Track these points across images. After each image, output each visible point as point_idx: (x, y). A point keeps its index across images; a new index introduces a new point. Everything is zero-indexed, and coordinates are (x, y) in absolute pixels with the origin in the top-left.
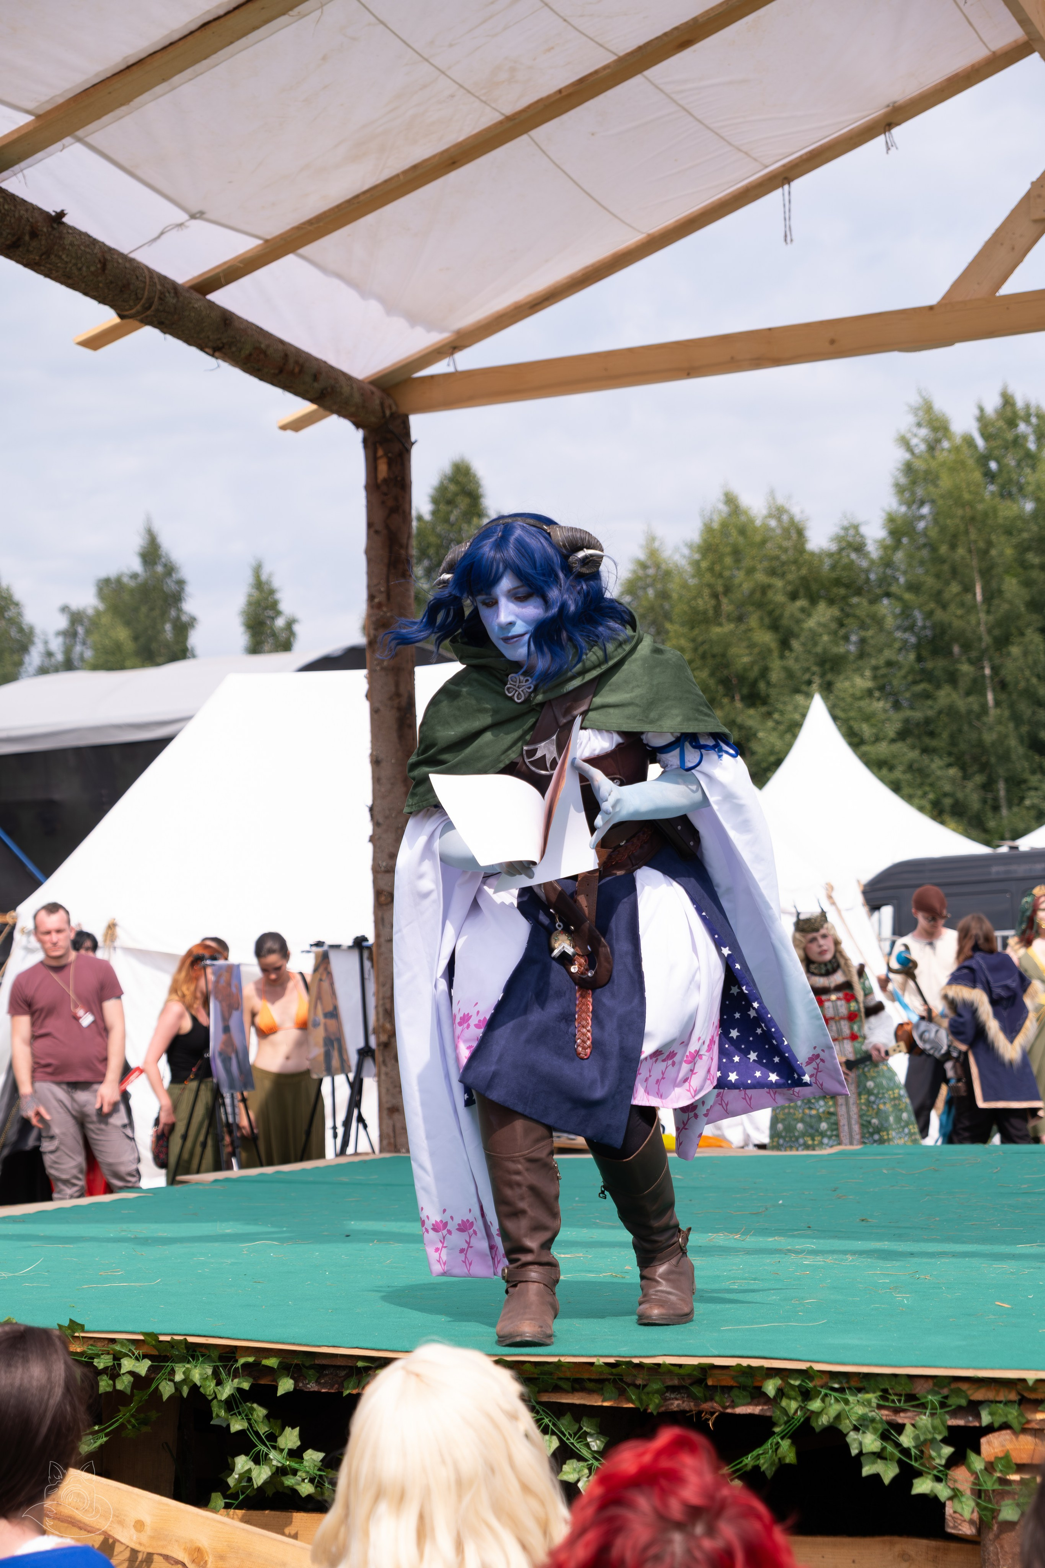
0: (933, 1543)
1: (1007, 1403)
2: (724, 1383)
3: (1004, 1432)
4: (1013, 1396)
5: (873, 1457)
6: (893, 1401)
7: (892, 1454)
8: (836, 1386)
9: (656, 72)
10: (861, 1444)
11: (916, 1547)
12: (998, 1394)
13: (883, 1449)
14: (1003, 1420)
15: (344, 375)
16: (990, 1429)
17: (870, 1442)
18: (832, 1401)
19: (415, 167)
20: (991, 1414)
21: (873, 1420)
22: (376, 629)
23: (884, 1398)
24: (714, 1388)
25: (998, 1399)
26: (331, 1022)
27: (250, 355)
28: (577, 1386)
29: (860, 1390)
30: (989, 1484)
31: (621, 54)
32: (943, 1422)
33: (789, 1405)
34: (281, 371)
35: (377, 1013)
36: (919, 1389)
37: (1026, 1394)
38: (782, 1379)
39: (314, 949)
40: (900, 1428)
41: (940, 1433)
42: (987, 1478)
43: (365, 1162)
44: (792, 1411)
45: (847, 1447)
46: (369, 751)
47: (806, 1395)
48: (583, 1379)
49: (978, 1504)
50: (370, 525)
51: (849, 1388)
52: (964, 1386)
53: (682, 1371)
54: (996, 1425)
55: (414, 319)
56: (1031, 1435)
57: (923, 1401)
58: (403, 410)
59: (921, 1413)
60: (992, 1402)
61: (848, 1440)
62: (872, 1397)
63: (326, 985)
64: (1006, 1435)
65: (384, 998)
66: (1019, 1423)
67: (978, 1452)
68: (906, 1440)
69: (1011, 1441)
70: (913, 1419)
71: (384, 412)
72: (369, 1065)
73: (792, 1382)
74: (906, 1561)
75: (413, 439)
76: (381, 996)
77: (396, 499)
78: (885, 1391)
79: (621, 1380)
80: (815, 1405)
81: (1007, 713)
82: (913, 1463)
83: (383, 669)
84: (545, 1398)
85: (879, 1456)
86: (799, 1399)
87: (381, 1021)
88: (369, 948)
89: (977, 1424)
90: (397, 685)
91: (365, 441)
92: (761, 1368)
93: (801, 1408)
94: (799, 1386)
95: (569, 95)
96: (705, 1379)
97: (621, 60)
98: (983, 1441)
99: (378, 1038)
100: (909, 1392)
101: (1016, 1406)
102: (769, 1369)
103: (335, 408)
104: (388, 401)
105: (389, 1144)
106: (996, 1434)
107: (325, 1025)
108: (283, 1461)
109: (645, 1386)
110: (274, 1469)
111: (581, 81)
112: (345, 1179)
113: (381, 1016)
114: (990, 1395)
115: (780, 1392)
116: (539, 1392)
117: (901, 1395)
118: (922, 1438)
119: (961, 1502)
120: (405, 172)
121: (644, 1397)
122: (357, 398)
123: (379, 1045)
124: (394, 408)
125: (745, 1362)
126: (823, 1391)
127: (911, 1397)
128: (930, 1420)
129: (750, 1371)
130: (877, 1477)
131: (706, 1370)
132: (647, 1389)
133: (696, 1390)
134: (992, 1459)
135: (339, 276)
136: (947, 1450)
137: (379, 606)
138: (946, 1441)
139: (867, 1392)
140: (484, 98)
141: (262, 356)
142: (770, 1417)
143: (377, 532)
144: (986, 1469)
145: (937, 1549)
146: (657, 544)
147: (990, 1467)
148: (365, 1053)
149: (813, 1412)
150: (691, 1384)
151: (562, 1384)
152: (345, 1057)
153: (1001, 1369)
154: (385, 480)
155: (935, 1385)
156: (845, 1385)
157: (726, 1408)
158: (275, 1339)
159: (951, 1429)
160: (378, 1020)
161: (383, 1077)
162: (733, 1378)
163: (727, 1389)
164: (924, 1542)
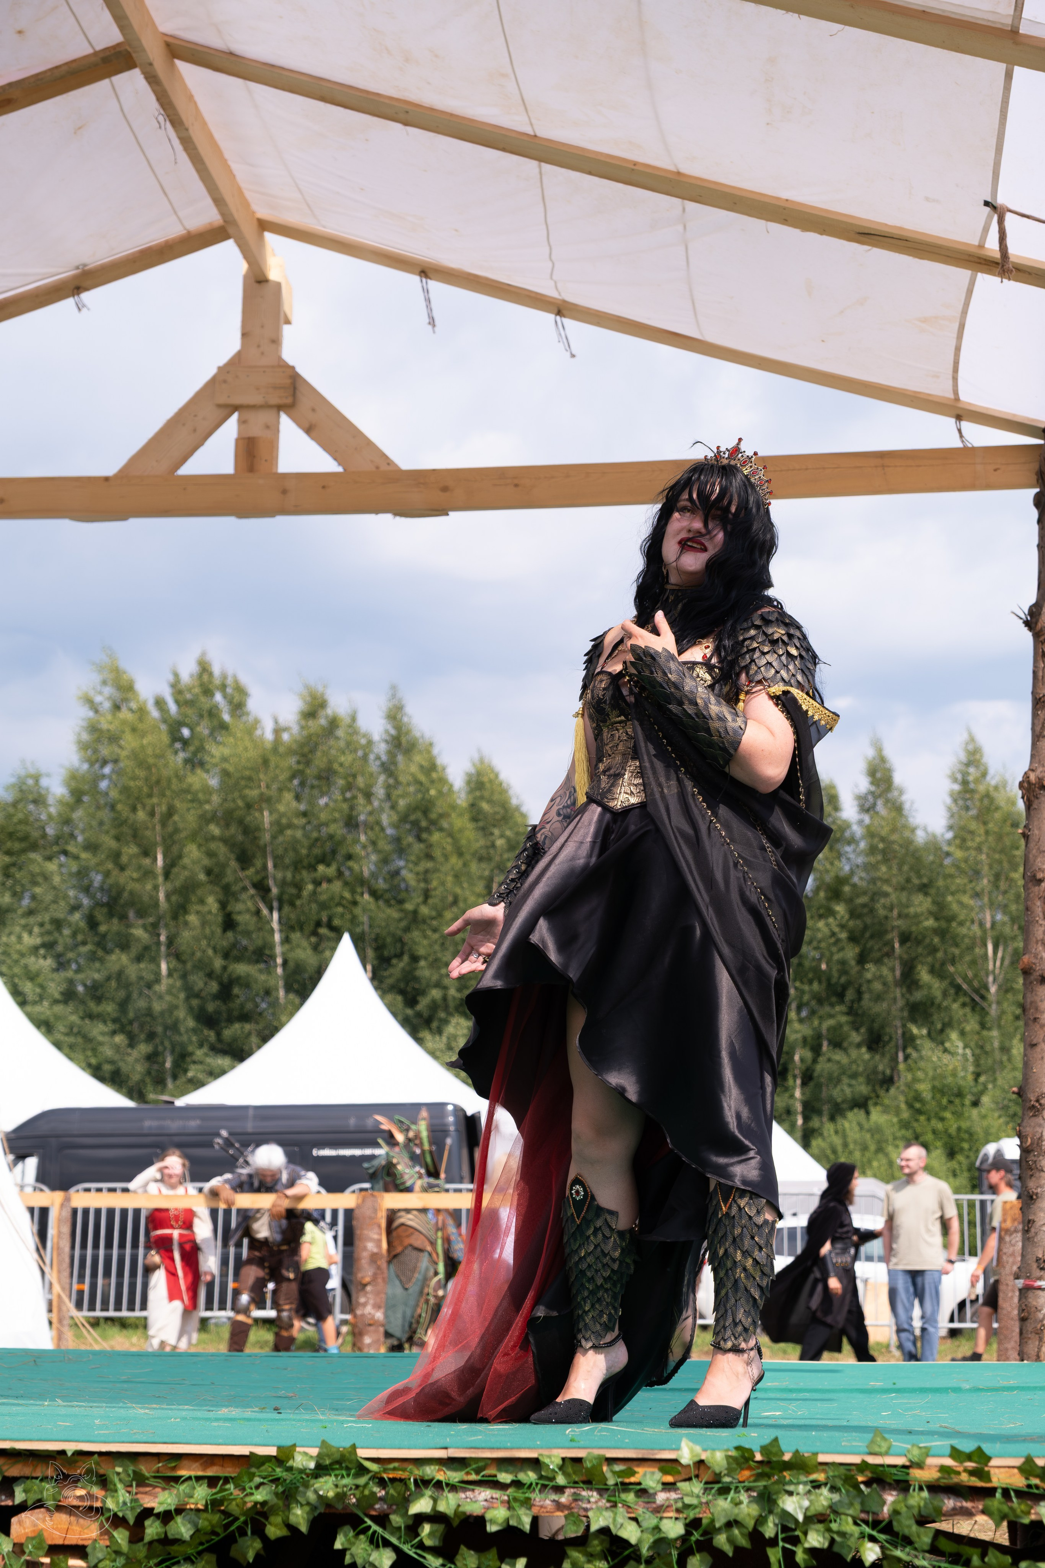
1: (44, 1479)
3: (36, 1511)
12: (35, 1470)
14: (38, 1496)
16: (22, 1508)
20: (25, 1491)
25: (34, 1475)
37: (63, 1469)
42: (16, 1560)
54: (30, 1503)
56: (66, 1513)
60: (27, 1478)
64: (40, 1513)
66: (54, 1500)
67: (7, 1532)
69: (44, 1521)
81: (179, 984)
89: (9, 1503)
98: (14, 1520)
101: (53, 1483)
106: (28, 1513)
114: (27, 1471)
134: (23, 1540)
144: (14, 1551)
147: (18, 1549)
153: (40, 1439)
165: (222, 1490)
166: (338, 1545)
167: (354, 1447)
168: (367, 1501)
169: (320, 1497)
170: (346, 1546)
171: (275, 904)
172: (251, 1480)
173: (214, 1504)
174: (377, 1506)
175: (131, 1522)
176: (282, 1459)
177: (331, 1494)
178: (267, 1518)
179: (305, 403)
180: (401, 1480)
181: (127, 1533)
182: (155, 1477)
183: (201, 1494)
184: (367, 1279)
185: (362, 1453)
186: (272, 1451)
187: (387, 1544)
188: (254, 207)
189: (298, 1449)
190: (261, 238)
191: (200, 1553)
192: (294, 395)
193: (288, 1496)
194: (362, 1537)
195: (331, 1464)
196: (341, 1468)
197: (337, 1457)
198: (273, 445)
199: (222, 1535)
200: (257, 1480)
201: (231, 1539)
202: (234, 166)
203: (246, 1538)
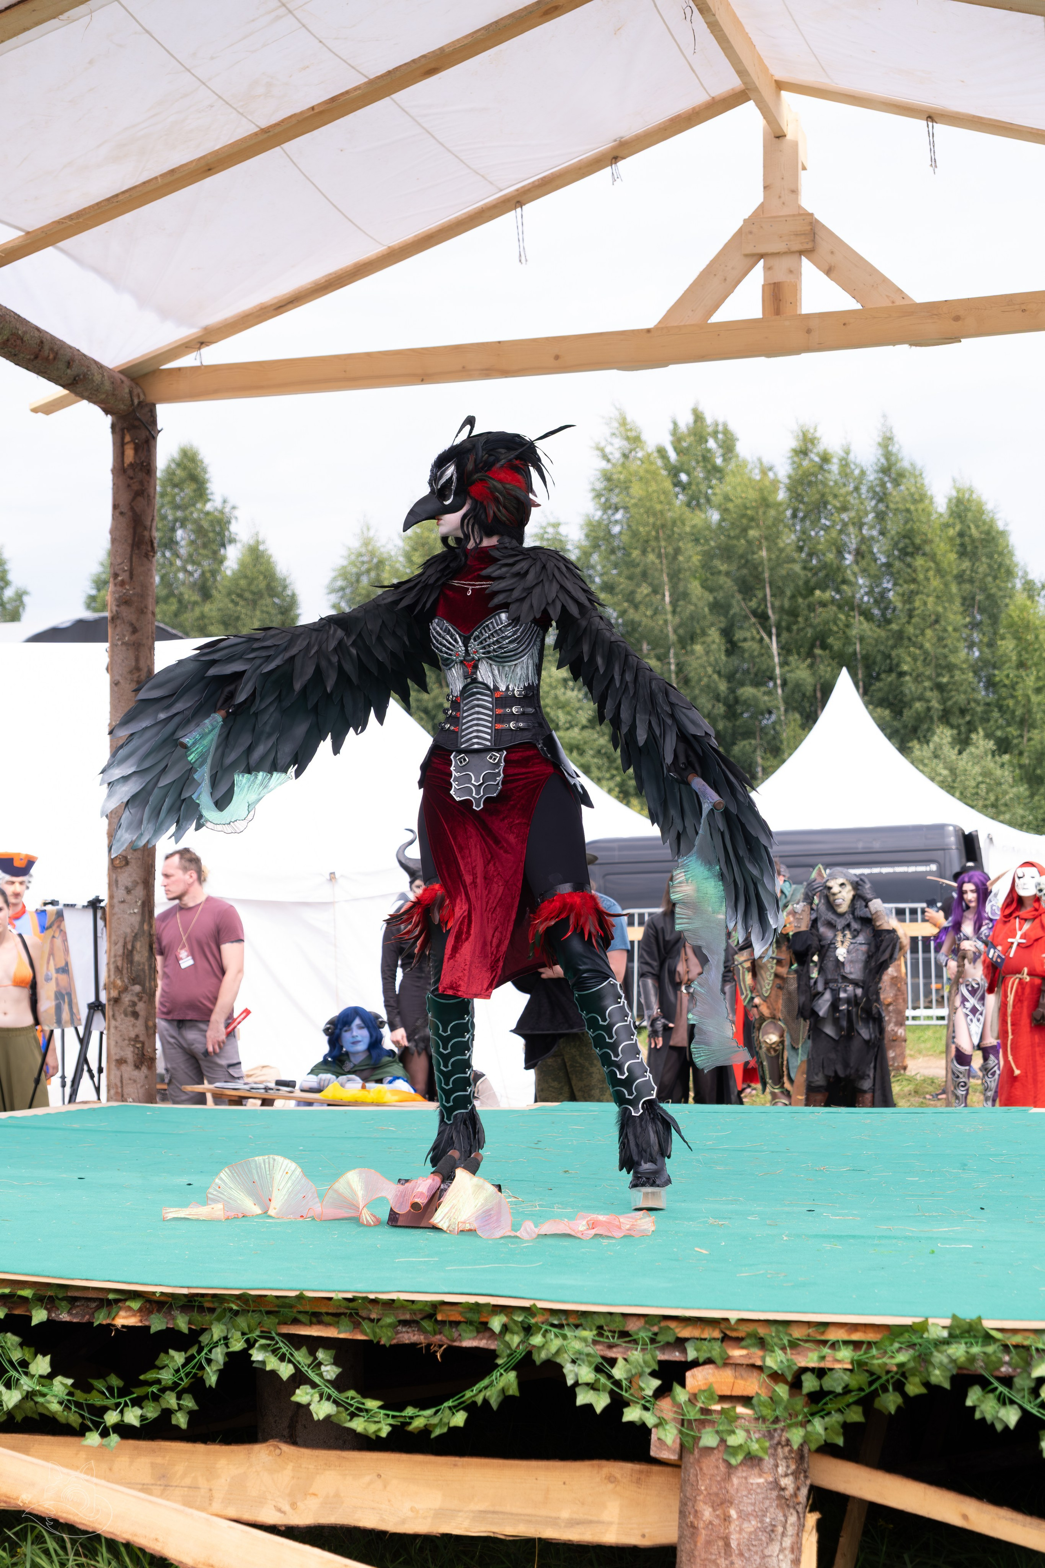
0: (637, 1467)
1: (711, 1340)
2: (452, 1318)
3: (707, 1367)
4: (717, 1334)
5: (587, 1388)
6: (607, 1337)
7: (604, 1385)
8: (556, 1322)
9: (401, 96)
10: (577, 1375)
11: (622, 1470)
12: (704, 1332)
13: (597, 1380)
14: (708, 1355)
15: (96, 362)
16: (695, 1364)
17: (586, 1374)
18: (553, 1336)
19: (172, 171)
20: (697, 1350)
21: (588, 1355)
22: (118, 606)
23: (600, 1335)
24: (443, 1322)
25: (703, 1336)
26: (63, 977)
27: (8, 340)
28: (314, 1320)
29: (577, 1326)
30: (693, 1414)
31: (372, 77)
32: (654, 1357)
33: (512, 1339)
34: (36, 357)
35: (109, 970)
36: (632, 1326)
37: (728, 1333)
38: (506, 1315)
39: (49, 908)
40: (612, 1362)
41: (649, 1367)
42: (690, 1409)
43: (94, 1110)
44: (514, 1345)
45: (563, 1377)
46: (108, 721)
47: (528, 1330)
48: (321, 1313)
49: (681, 1432)
50: (115, 507)
51: (568, 1325)
52: (673, 1325)
53: (414, 1307)
54: (701, 1360)
55: (164, 313)
56: (732, 1369)
57: (635, 1337)
58: (150, 399)
59: (632, 1349)
60: (697, 1339)
61: (565, 1371)
62: (589, 1334)
63: (58, 941)
64: (708, 1370)
65: (115, 956)
66: (722, 1358)
67: (683, 1385)
68: (618, 1372)
69: (713, 1375)
70: (625, 1353)
71: (132, 401)
72: (98, 1018)
73: (516, 1318)
74: (611, 1482)
75: (159, 428)
76: (112, 954)
77: (141, 483)
78: (600, 1328)
79: (357, 1314)
80: (537, 1340)
82: (624, 1393)
83: (123, 643)
84: (285, 1330)
85: (592, 1387)
86: (522, 1334)
87: (112, 977)
88: (102, 908)
89: (683, 1359)
90: (137, 659)
91: (113, 426)
92: (487, 1305)
93: (522, 1342)
94: (522, 1322)
95: (321, 113)
96: (435, 1314)
97: (371, 82)
98: (688, 1374)
99: (109, 993)
100: (622, 1329)
101: (719, 1342)
102: (494, 1306)
103: (86, 394)
104: (137, 391)
105: (117, 1093)
106: (700, 1368)
107: (57, 979)
108: (34, 1386)
109: (379, 1320)
110: (24, 1393)
111: (333, 99)
112: (76, 1126)
113: (112, 973)
114: (696, 1332)
115: (505, 1328)
116: (279, 1324)
117: (614, 1332)
118: (633, 1372)
119: (665, 1429)
120: (163, 176)
121: (377, 1330)
122: (107, 386)
123: (109, 1000)
124: (142, 397)
125: (472, 1300)
126: (545, 1327)
127: (624, 1334)
128: (641, 1355)
129: (477, 1307)
130: (589, 1407)
131: (436, 1306)
132: (381, 1323)
133: (426, 1324)
134: (697, 1391)
135: (96, 270)
136: (656, 1383)
137: (122, 583)
138: (653, 1374)
139: (585, 1329)
140: (241, 110)
141: (19, 342)
142: (494, 1351)
143: (121, 513)
144: (690, 1400)
145: (641, 1472)
146: (371, 533)
147: (693, 1399)
148: (96, 1007)
149: (534, 1346)
150: (422, 1319)
151: (301, 1317)
152: (75, 1010)
153: (706, 1309)
154: (131, 465)
155: (646, 1323)
156: (564, 1322)
157: (454, 1341)
158: (30, 1272)
159: (660, 1363)
160: (109, 976)
161: (112, 1030)
162: (461, 1313)
163: (456, 1324)
164: (628, 1466)
165: (865, 1353)
166: (969, 1403)
167: (980, 1319)
168: (992, 1364)
169: (953, 1361)
170: (977, 1403)
171: (774, 631)
172: (891, 1345)
173: (859, 1365)
174: (1003, 1369)
175: (789, 1379)
176: (918, 1329)
177: (962, 1359)
178: (906, 1378)
179: (824, 247)
180: (1023, 1347)
181: (786, 1388)
182: (806, 1341)
183: (845, 1354)
184: (889, 1000)
185: (988, 1324)
186: (908, 1321)
187: (1012, 1402)
188: (772, 71)
189: (931, 1321)
190: (778, 96)
191: (848, 1406)
192: (814, 241)
193: (924, 1359)
194: (991, 1395)
195: (962, 1333)
196: (970, 1337)
197: (966, 1327)
198: (796, 289)
199: (867, 1391)
200: (896, 1345)
201: (874, 1394)
202: (755, 39)
203: (887, 1394)
